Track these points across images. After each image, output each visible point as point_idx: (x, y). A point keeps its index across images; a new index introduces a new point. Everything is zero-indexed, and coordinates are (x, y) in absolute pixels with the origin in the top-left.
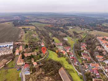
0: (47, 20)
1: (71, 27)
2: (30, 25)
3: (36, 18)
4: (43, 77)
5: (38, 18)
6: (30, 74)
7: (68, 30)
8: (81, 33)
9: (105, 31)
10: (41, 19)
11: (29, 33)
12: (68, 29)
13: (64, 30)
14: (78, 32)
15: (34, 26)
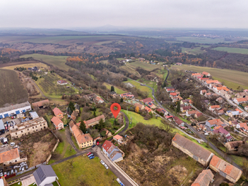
0: (60, 46)
1: (128, 60)
2: (28, 59)
3: (30, 43)
4: (152, 159)
5: (34, 44)
6: (124, 158)
7: (123, 67)
8: (154, 71)
9: (193, 64)
10: (44, 44)
11: (43, 79)
12: (123, 64)
13: (114, 68)
14: (148, 69)
15: (40, 61)
